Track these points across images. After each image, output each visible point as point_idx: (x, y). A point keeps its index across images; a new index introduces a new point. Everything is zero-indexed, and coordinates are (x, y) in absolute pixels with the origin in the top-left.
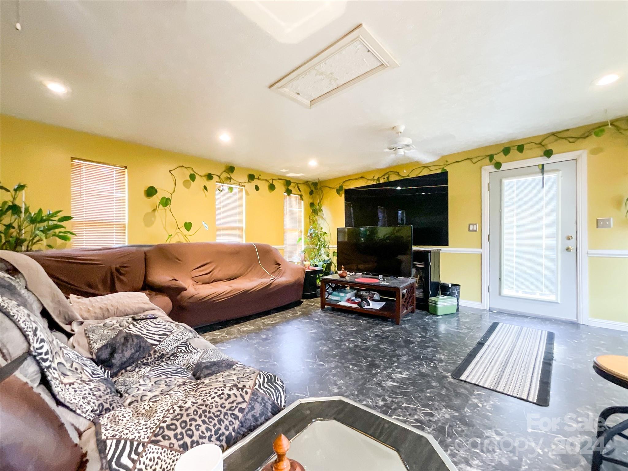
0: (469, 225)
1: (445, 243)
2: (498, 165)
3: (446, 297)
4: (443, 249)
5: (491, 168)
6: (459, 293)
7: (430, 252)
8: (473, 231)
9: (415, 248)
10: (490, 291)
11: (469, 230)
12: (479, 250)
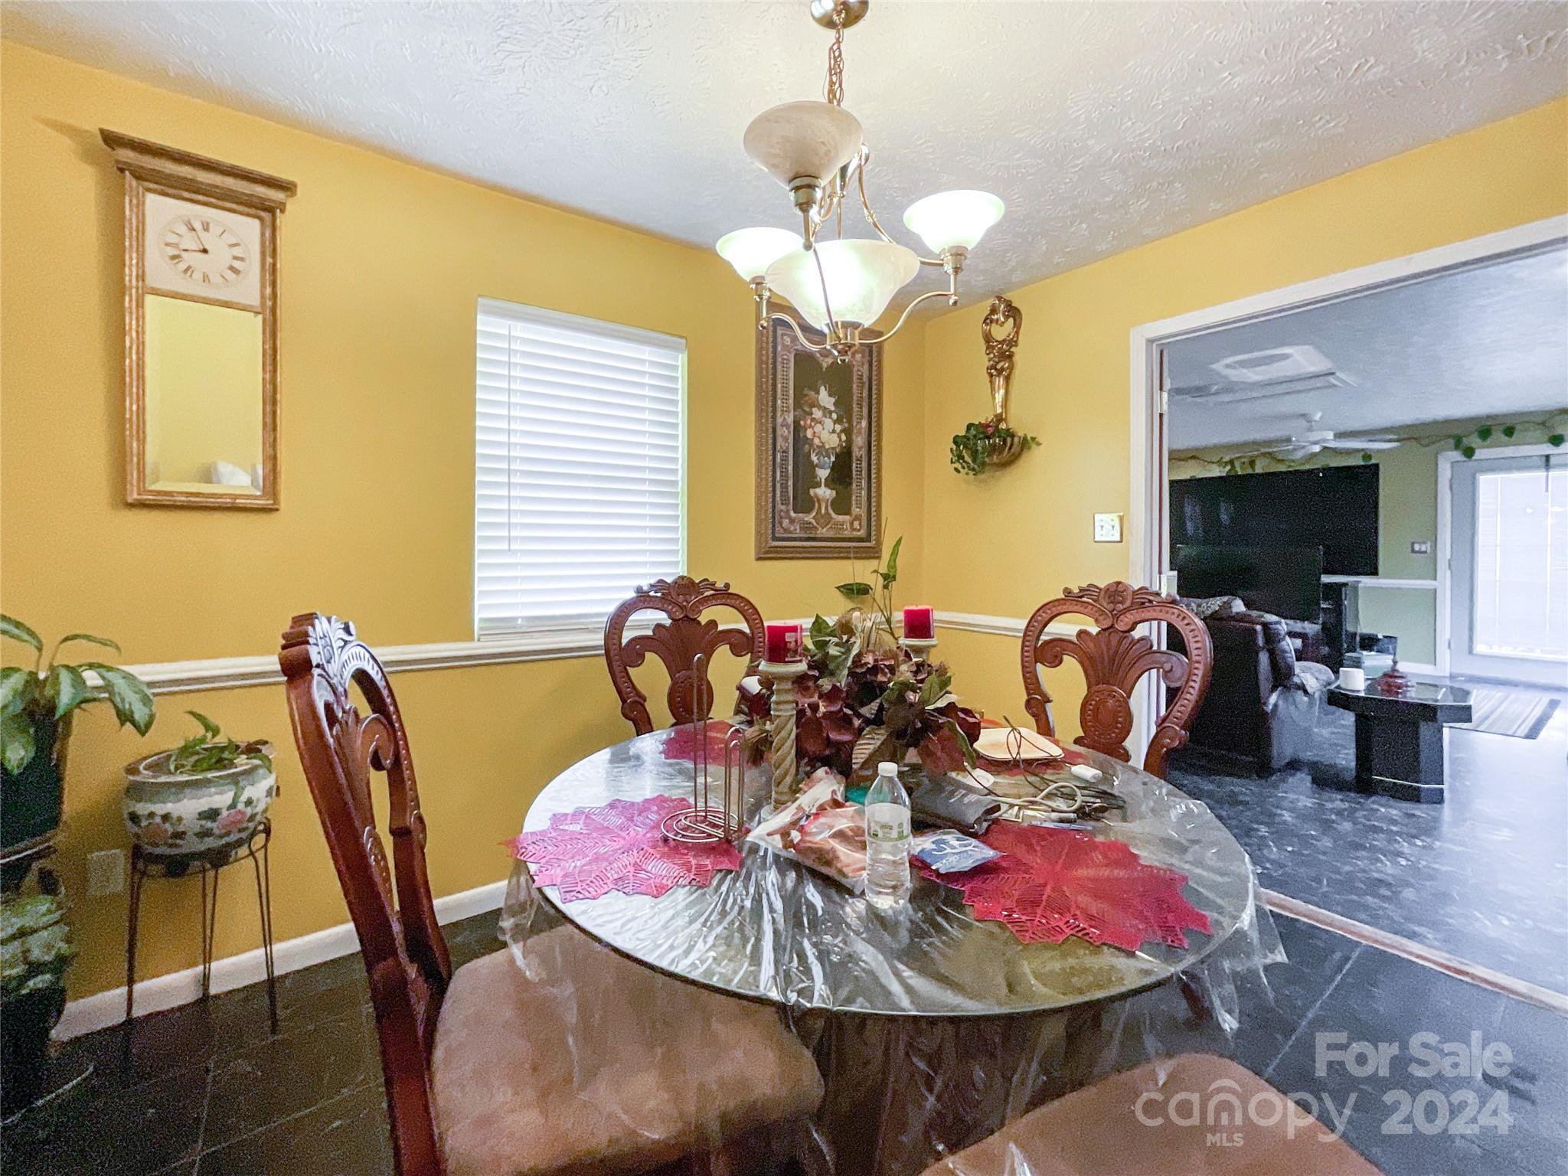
0: (1413, 544)
1: (1374, 572)
2: (1469, 453)
3: (1373, 653)
4: (1365, 581)
5: (1456, 455)
6: (1395, 649)
7: (1345, 585)
8: (1420, 552)
9: (1326, 579)
10: (1452, 646)
11: (1413, 551)
12: (1433, 582)
